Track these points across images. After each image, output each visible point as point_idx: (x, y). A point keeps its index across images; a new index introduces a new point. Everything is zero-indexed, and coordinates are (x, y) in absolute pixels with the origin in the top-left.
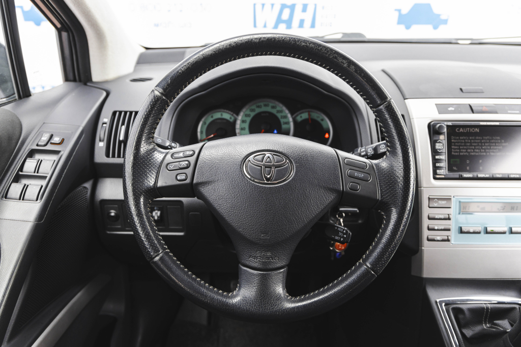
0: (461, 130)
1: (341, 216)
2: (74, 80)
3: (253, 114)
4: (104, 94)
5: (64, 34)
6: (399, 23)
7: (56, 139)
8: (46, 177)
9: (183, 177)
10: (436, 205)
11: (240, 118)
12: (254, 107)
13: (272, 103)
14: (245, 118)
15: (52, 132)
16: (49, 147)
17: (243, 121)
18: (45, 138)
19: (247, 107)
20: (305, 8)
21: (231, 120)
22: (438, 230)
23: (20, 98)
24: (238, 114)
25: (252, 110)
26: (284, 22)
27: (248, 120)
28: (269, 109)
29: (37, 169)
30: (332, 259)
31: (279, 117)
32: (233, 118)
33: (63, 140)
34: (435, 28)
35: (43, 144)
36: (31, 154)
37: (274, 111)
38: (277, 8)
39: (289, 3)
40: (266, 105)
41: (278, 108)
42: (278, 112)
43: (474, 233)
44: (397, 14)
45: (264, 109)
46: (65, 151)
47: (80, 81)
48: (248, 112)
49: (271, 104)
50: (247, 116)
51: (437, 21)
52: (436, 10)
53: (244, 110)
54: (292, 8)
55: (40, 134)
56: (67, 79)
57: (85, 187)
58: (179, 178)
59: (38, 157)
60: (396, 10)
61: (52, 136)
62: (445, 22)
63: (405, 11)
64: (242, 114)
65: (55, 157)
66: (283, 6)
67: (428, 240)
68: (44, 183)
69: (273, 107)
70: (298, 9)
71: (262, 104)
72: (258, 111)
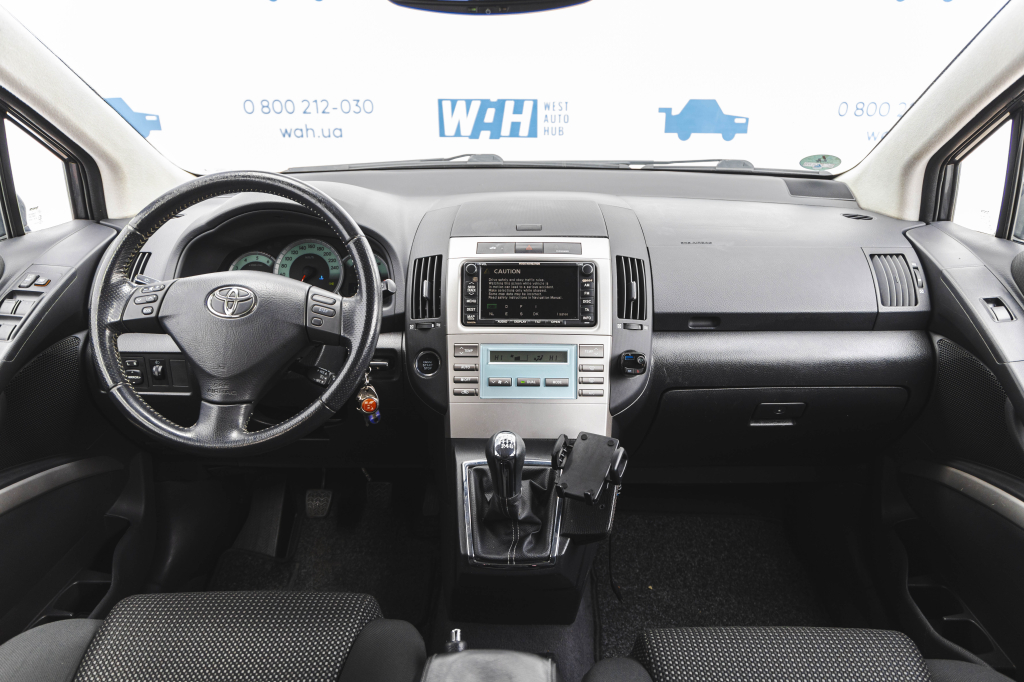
0: (500, 271)
1: (368, 371)
2: (86, 218)
3: (295, 257)
4: (115, 232)
5: (73, 166)
6: (668, 130)
7: (41, 281)
8: (21, 318)
9: (149, 310)
10: (461, 354)
11: (279, 261)
12: (296, 249)
13: (319, 243)
14: (285, 262)
15: (38, 273)
16: (33, 288)
17: (283, 266)
18: (30, 278)
19: (287, 248)
20: (518, 107)
21: (269, 264)
22: (464, 382)
23: (10, 236)
24: (276, 257)
25: (295, 252)
26: (487, 127)
27: (289, 264)
28: (314, 251)
29: (15, 310)
30: (367, 425)
31: (327, 261)
32: (271, 262)
33: (48, 282)
34: (728, 137)
35: (26, 285)
36: (12, 295)
37: (321, 253)
38: (475, 107)
39: (494, 99)
40: (311, 247)
41: (326, 250)
42: (326, 254)
43: (504, 385)
44: (663, 115)
45: (309, 251)
46: (49, 293)
47: (93, 218)
48: (289, 255)
49: (317, 246)
50: (288, 259)
51: (730, 127)
52: (727, 110)
53: (284, 252)
54: (500, 106)
55: (24, 275)
56: (77, 216)
57: (77, 338)
58: (145, 311)
59: (19, 298)
60: (661, 110)
61: (38, 277)
62: (743, 128)
63: (676, 112)
64: (281, 256)
65: (36, 299)
66: (485, 104)
67: (456, 394)
68: (19, 324)
69: (320, 249)
70: (509, 107)
71: (306, 245)
72: (301, 253)
